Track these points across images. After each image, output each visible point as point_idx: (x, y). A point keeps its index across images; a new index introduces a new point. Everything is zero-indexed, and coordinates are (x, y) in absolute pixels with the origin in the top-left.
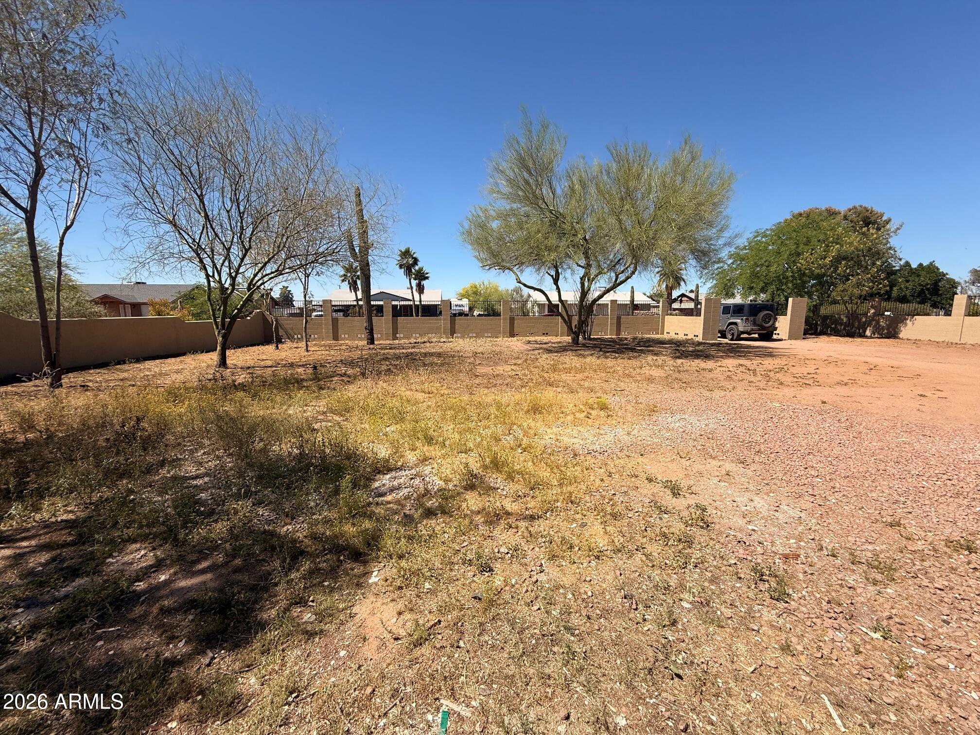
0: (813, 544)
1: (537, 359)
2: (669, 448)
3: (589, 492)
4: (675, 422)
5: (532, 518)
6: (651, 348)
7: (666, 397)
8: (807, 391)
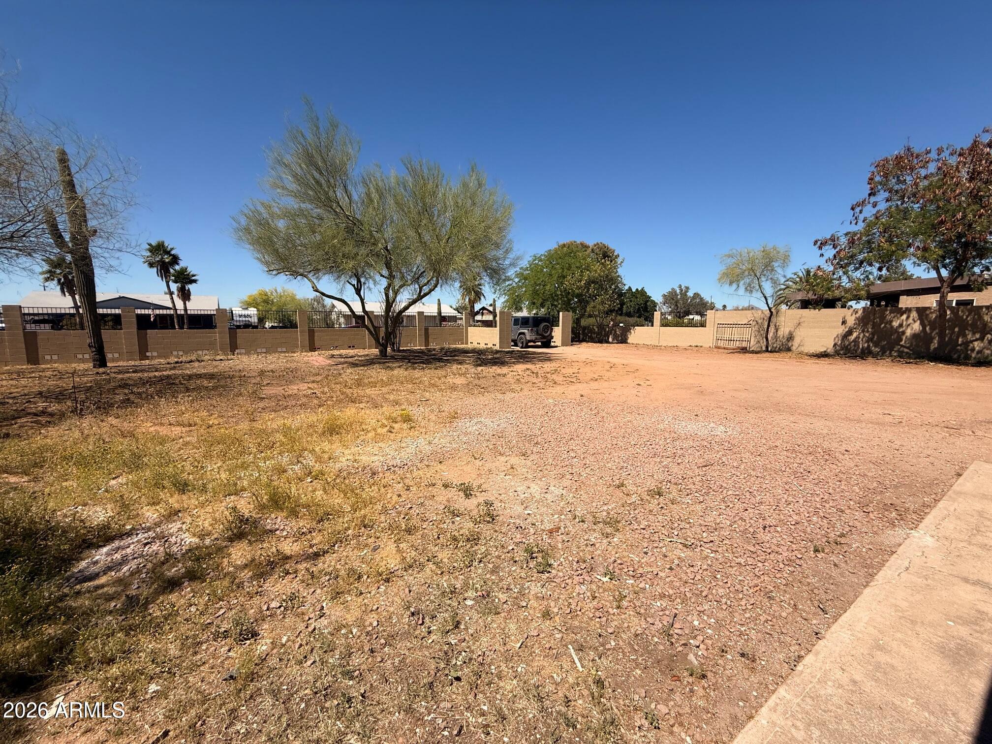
0: (570, 516)
1: (340, 374)
2: (466, 451)
3: (385, 511)
4: (472, 427)
5: (316, 555)
6: (457, 358)
7: (466, 403)
8: (573, 387)
